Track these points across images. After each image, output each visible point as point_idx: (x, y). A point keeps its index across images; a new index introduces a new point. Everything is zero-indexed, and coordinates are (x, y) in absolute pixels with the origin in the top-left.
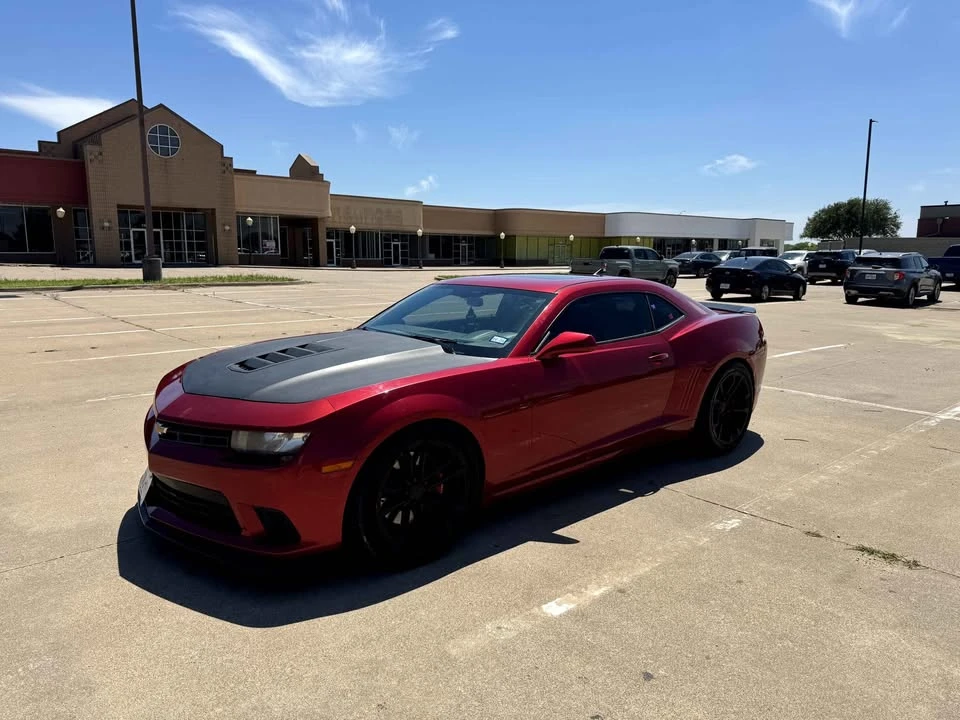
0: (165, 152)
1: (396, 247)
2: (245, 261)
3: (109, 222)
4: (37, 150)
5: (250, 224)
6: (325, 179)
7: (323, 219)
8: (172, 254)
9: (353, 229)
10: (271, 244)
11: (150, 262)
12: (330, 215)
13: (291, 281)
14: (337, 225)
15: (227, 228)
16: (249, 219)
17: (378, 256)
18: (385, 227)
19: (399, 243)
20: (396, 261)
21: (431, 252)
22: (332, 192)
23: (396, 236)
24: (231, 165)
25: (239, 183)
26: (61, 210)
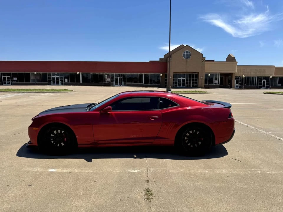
0: (187, 58)
1: (264, 82)
2: (206, 87)
3: (171, 77)
4: (159, 60)
5: (209, 76)
6: (236, 61)
7: (234, 73)
8: (188, 85)
9: (244, 76)
10: (217, 82)
11: (169, 87)
12: (237, 72)
13: (205, 92)
14: (239, 75)
15: (202, 77)
16: (209, 74)
17: (255, 85)
18: (259, 75)
19: (266, 80)
20: (264, 86)
21: (279, 83)
22: (238, 65)
23: (264, 78)
24: (205, 59)
25: (207, 64)
26: (161, 74)
